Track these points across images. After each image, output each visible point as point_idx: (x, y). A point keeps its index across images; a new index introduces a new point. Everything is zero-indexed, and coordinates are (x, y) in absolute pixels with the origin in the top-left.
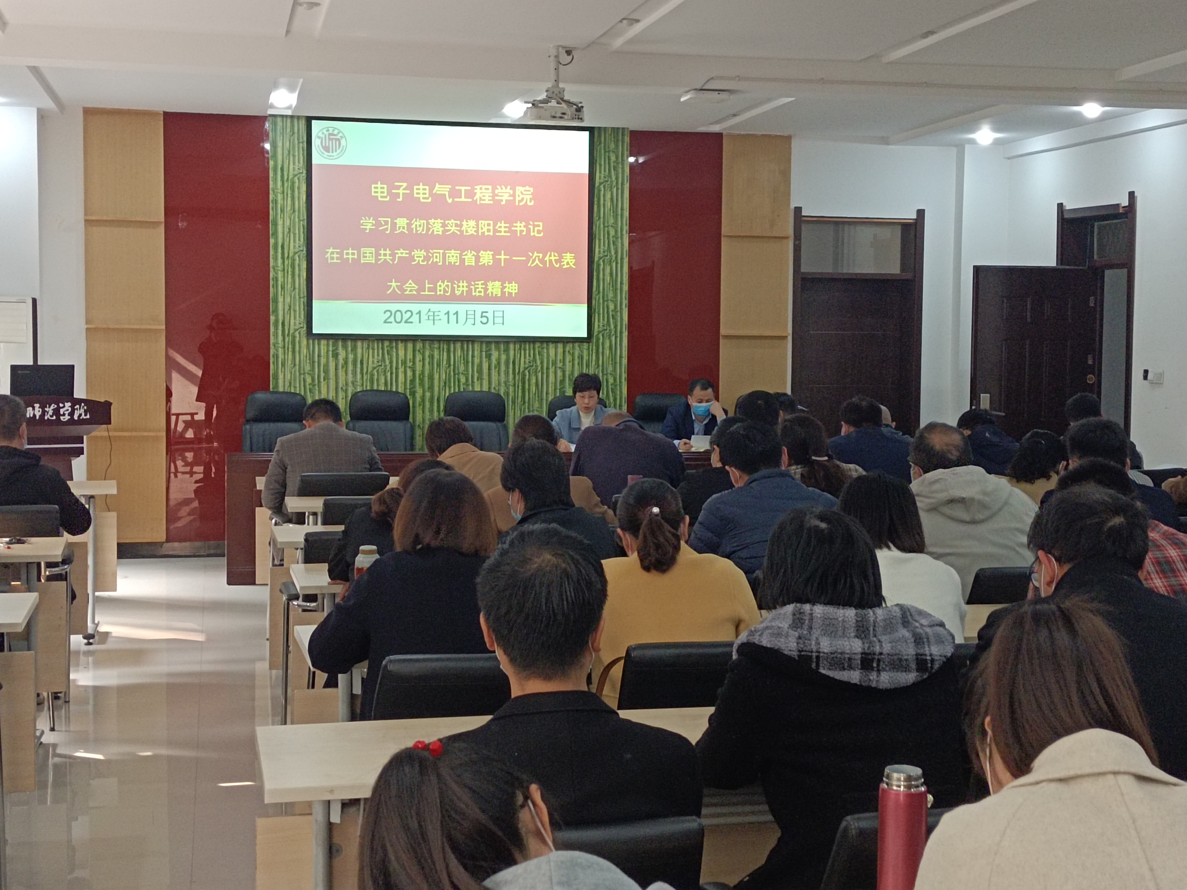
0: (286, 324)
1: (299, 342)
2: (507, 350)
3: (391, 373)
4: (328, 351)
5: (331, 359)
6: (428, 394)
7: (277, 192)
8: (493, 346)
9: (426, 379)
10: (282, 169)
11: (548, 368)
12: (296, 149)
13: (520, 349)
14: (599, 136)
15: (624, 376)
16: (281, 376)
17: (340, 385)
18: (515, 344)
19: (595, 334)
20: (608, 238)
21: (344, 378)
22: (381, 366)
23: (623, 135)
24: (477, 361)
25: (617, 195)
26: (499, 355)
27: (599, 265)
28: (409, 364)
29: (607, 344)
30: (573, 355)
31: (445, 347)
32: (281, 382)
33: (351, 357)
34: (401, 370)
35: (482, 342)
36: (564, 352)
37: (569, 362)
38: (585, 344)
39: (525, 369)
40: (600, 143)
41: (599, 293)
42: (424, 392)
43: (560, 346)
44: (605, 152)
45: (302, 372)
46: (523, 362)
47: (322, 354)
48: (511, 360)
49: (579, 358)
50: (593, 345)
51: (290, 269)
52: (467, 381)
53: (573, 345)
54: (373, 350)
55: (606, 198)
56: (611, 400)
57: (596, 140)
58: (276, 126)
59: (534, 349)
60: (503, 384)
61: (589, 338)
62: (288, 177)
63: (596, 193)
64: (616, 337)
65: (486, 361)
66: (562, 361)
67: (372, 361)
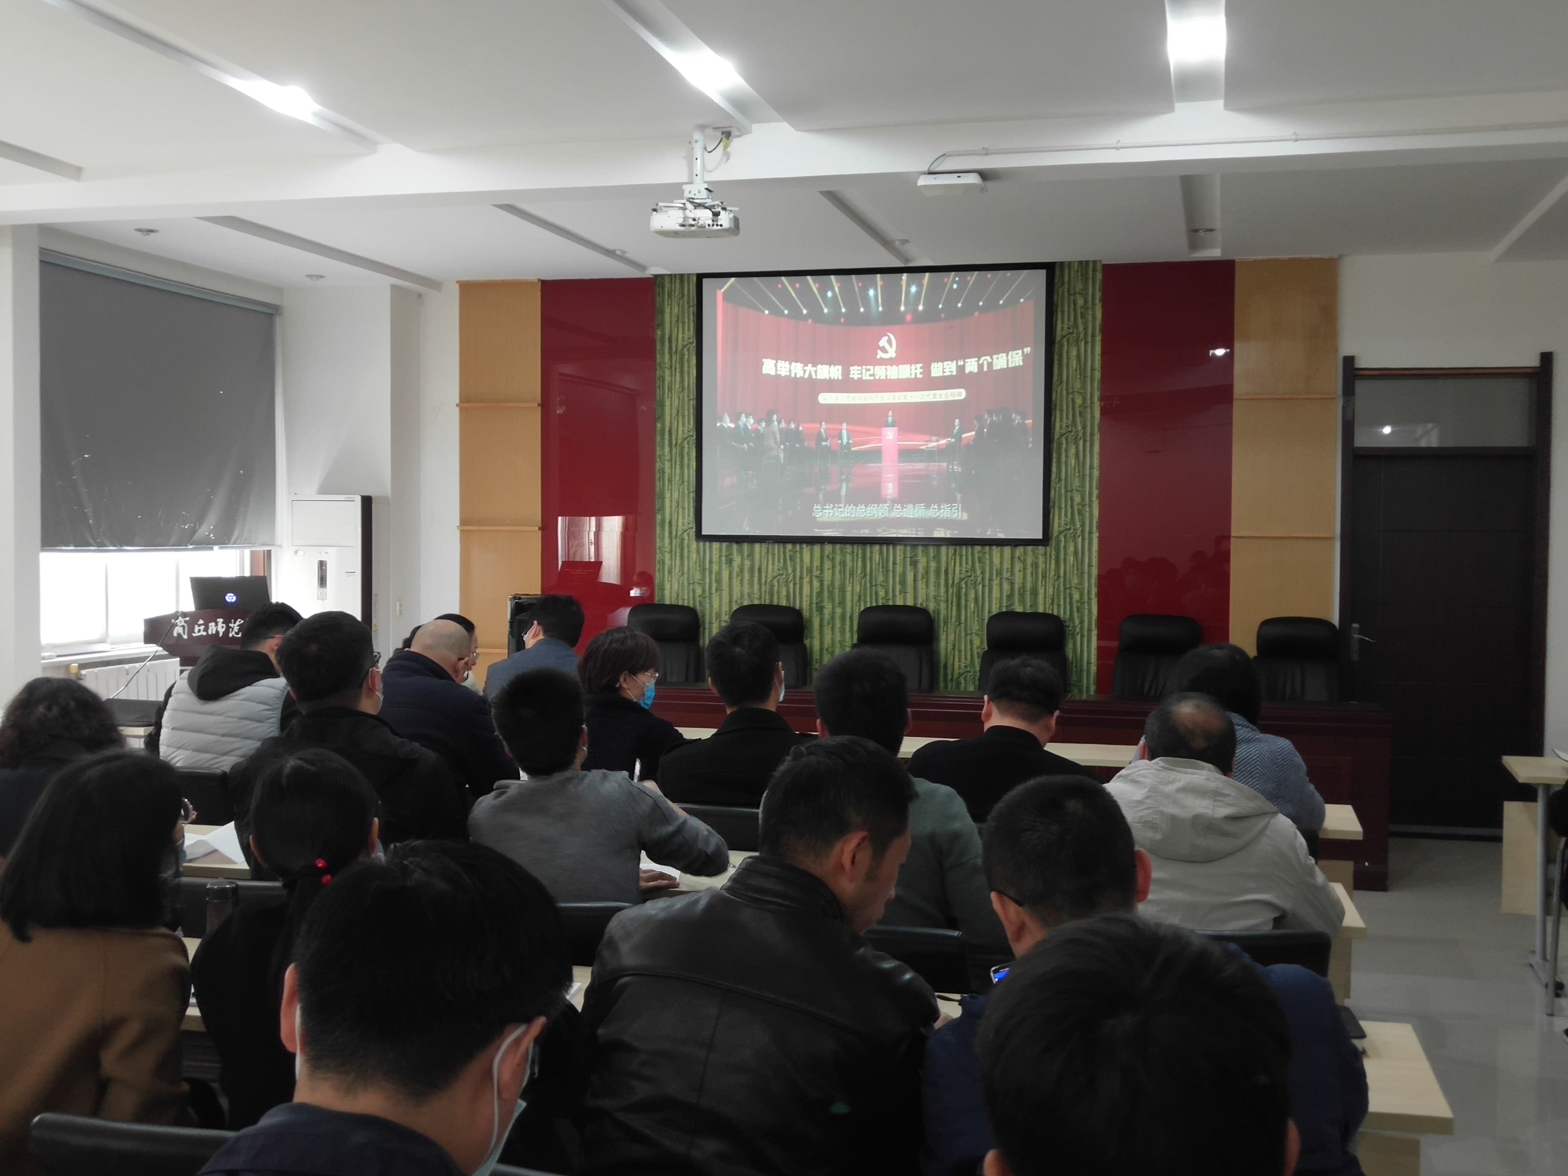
0: (674, 523)
1: (688, 546)
2: (937, 557)
3: (795, 584)
4: (720, 556)
5: (724, 566)
6: (839, 611)
7: (665, 367)
8: (920, 548)
9: (836, 591)
10: (670, 339)
11: (991, 580)
12: (686, 314)
13: (955, 554)
14: (1062, 276)
15: (1094, 590)
16: (667, 586)
17: (735, 598)
18: (948, 548)
19: (1055, 535)
20: (1073, 408)
21: (739, 589)
22: (782, 575)
23: (1094, 270)
24: (899, 569)
25: (1086, 351)
26: (928, 562)
27: (1060, 444)
28: (816, 573)
29: (1071, 549)
30: (1024, 562)
31: (860, 552)
32: (667, 593)
33: (747, 563)
34: (806, 580)
35: (905, 545)
36: (1012, 558)
37: (1020, 571)
38: (1040, 547)
39: (961, 580)
40: (1063, 284)
41: (1060, 480)
42: (833, 608)
43: (1007, 550)
44: (1069, 295)
45: (691, 582)
46: (958, 572)
47: (714, 560)
48: (943, 569)
49: (1032, 565)
50: (1051, 549)
51: (678, 459)
52: (887, 593)
53: (1024, 550)
54: (773, 555)
55: (1070, 356)
56: (1077, 622)
57: (1057, 280)
58: (663, 288)
59: (973, 554)
60: (932, 600)
61: (1045, 541)
62: (677, 349)
63: (1056, 350)
64: (1083, 539)
65: (911, 569)
66: (1010, 570)
67: (772, 569)
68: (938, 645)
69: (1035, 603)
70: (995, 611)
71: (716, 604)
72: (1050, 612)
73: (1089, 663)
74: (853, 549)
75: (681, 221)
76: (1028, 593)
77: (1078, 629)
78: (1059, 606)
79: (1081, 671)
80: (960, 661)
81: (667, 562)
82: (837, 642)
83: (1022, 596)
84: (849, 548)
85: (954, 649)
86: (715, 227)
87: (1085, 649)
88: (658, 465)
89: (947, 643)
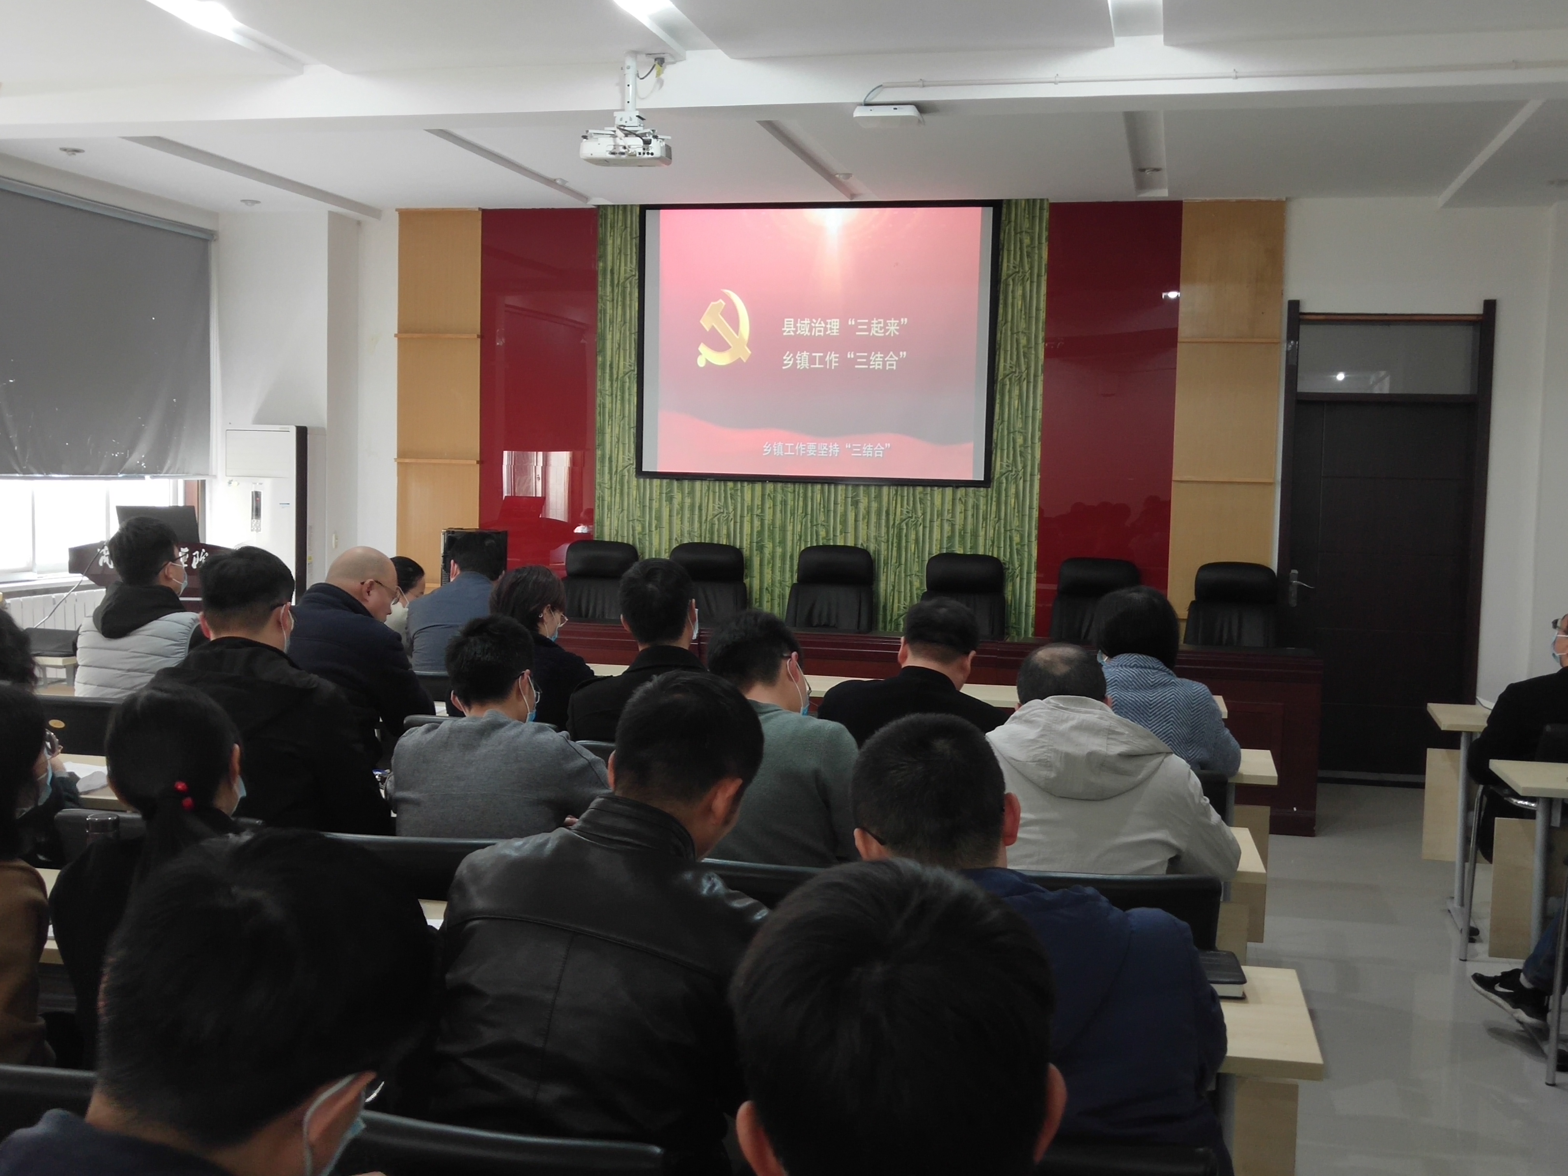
0: (614, 460)
1: (629, 482)
2: (879, 497)
3: (735, 522)
4: (661, 493)
5: (664, 503)
6: (779, 550)
7: (607, 300)
8: (862, 488)
9: (777, 530)
10: (612, 271)
11: (931, 521)
12: (629, 246)
13: (896, 494)
14: (1009, 213)
15: (1034, 533)
16: (607, 523)
17: (675, 536)
18: (889, 489)
19: (997, 476)
20: (1018, 349)
22: (723, 513)
23: (1041, 209)
24: (840, 509)
25: (1031, 291)
26: (869, 502)
27: (1004, 385)
28: (757, 511)
29: (1013, 490)
30: (965, 504)
31: (801, 491)
32: (606, 530)
33: (688, 501)
34: (747, 519)
35: (847, 485)
36: (954, 499)
37: (961, 513)
38: (982, 489)
39: (902, 520)
40: (1010, 222)
41: (1003, 421)
42: (774, 547)
43: (949, 491)
44: (1016, 233)
45: (631, 519)
46: (900, 512)
47: (654, 496)
48: (884, 509)
49: (973, 507)
50: (993, 491)
51: (619, 393)
52: (827, 533)
53: (966, 492)
54: (714, 492)
55: (1015, 295)
56: (1017, 564)
57: (1003, 218)
58: (606, 219)
59: (914, 495)
60: (873, 540)
61: (987, 482)
62: (619, 281)
63: (1002, 289)
64: (1025, 481)
65: (852, 509)
66: (950, 511)
67: (713, 506)
68: (878, 585)
69: (975, 546)
70: (935, 552)
71: (655, 542)
72: (990, 554)
73: (1027, 605)
74: (794, 488)
75: (611, 149)
76: (969, 535)
77: (1017, 571)
78: (999, 548)
79: (1020, 613)
80: (899, 602)
81: (607, 498)
82: (777, 581)
83: (962, 538)
84: (790, 487)
85: (893, 590)
86: (646, 155)
87: (1024, 592)
88: (599, 400)
89: (887, 584)
